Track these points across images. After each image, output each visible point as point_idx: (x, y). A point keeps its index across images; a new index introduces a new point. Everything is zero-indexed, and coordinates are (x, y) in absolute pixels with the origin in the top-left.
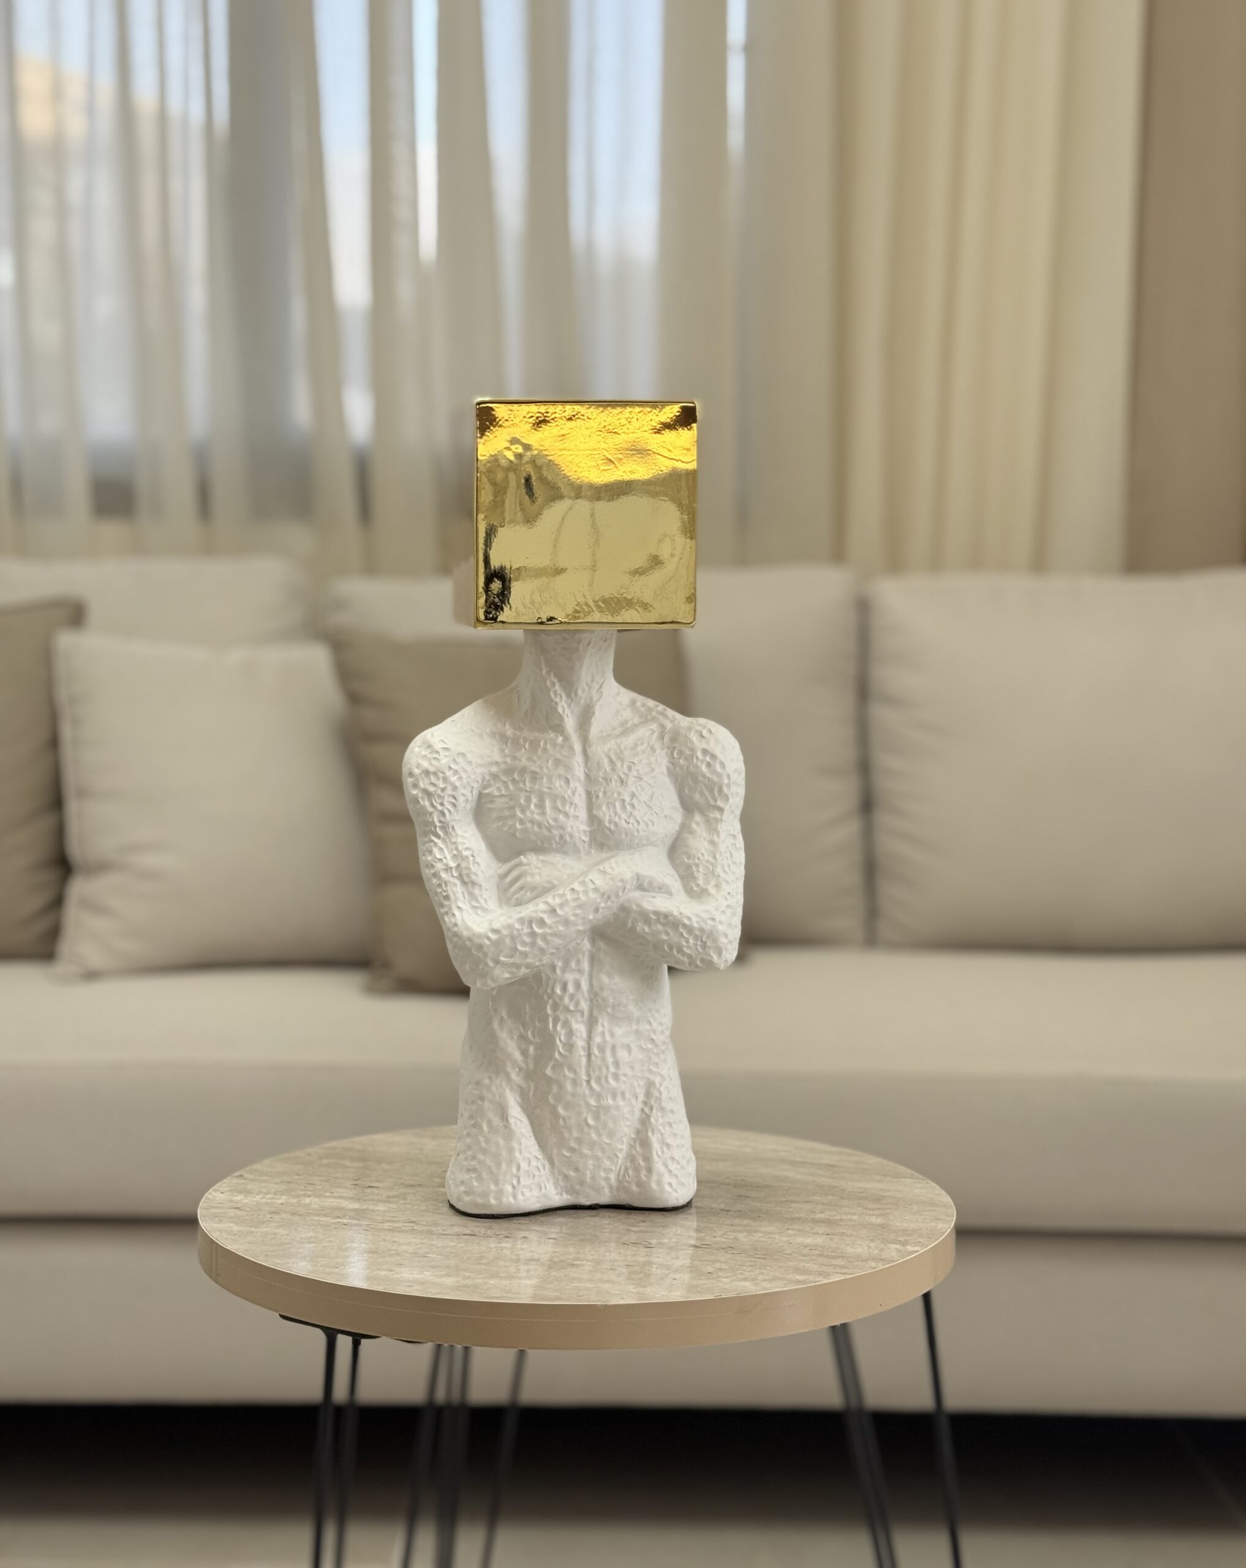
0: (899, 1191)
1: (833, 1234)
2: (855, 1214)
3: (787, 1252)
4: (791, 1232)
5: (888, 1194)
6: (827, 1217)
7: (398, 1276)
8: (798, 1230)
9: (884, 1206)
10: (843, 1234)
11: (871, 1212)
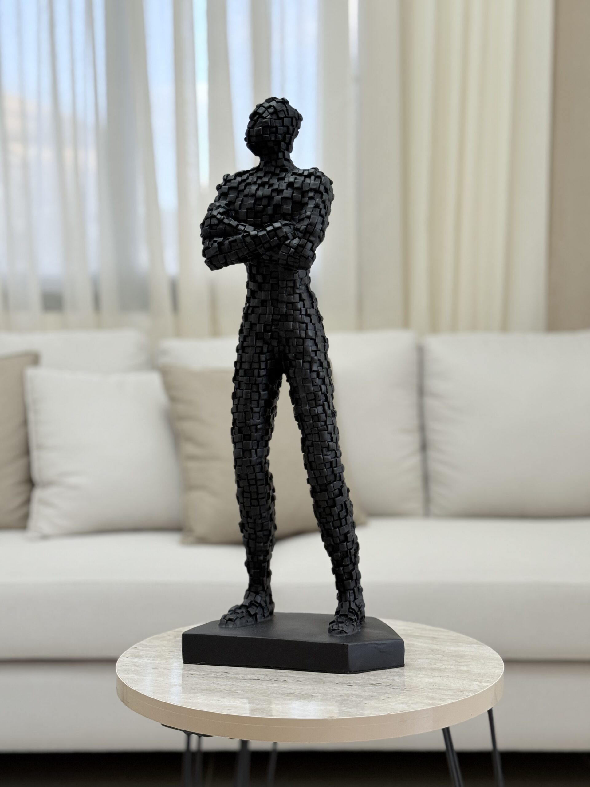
0: (472, 651)
1: (443, 677)
2: (452, 665)
3: (421, 687)
4: (421, 676)
5: (467, 653)
6: (438, 667)
7: (223, 703)
8: (424, 674)
9: (466, 660)
10: (448, 676)
11: (460, 664)
